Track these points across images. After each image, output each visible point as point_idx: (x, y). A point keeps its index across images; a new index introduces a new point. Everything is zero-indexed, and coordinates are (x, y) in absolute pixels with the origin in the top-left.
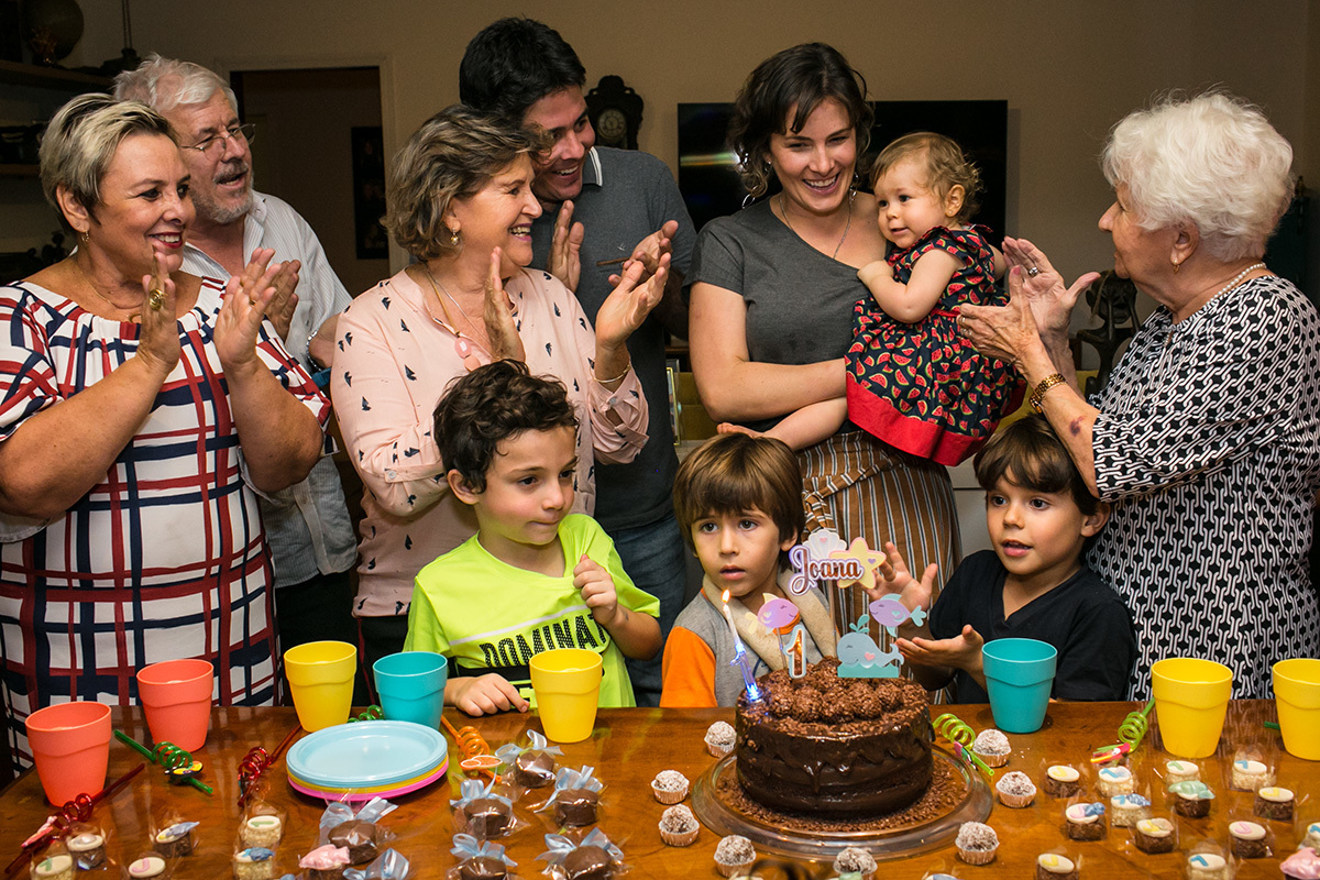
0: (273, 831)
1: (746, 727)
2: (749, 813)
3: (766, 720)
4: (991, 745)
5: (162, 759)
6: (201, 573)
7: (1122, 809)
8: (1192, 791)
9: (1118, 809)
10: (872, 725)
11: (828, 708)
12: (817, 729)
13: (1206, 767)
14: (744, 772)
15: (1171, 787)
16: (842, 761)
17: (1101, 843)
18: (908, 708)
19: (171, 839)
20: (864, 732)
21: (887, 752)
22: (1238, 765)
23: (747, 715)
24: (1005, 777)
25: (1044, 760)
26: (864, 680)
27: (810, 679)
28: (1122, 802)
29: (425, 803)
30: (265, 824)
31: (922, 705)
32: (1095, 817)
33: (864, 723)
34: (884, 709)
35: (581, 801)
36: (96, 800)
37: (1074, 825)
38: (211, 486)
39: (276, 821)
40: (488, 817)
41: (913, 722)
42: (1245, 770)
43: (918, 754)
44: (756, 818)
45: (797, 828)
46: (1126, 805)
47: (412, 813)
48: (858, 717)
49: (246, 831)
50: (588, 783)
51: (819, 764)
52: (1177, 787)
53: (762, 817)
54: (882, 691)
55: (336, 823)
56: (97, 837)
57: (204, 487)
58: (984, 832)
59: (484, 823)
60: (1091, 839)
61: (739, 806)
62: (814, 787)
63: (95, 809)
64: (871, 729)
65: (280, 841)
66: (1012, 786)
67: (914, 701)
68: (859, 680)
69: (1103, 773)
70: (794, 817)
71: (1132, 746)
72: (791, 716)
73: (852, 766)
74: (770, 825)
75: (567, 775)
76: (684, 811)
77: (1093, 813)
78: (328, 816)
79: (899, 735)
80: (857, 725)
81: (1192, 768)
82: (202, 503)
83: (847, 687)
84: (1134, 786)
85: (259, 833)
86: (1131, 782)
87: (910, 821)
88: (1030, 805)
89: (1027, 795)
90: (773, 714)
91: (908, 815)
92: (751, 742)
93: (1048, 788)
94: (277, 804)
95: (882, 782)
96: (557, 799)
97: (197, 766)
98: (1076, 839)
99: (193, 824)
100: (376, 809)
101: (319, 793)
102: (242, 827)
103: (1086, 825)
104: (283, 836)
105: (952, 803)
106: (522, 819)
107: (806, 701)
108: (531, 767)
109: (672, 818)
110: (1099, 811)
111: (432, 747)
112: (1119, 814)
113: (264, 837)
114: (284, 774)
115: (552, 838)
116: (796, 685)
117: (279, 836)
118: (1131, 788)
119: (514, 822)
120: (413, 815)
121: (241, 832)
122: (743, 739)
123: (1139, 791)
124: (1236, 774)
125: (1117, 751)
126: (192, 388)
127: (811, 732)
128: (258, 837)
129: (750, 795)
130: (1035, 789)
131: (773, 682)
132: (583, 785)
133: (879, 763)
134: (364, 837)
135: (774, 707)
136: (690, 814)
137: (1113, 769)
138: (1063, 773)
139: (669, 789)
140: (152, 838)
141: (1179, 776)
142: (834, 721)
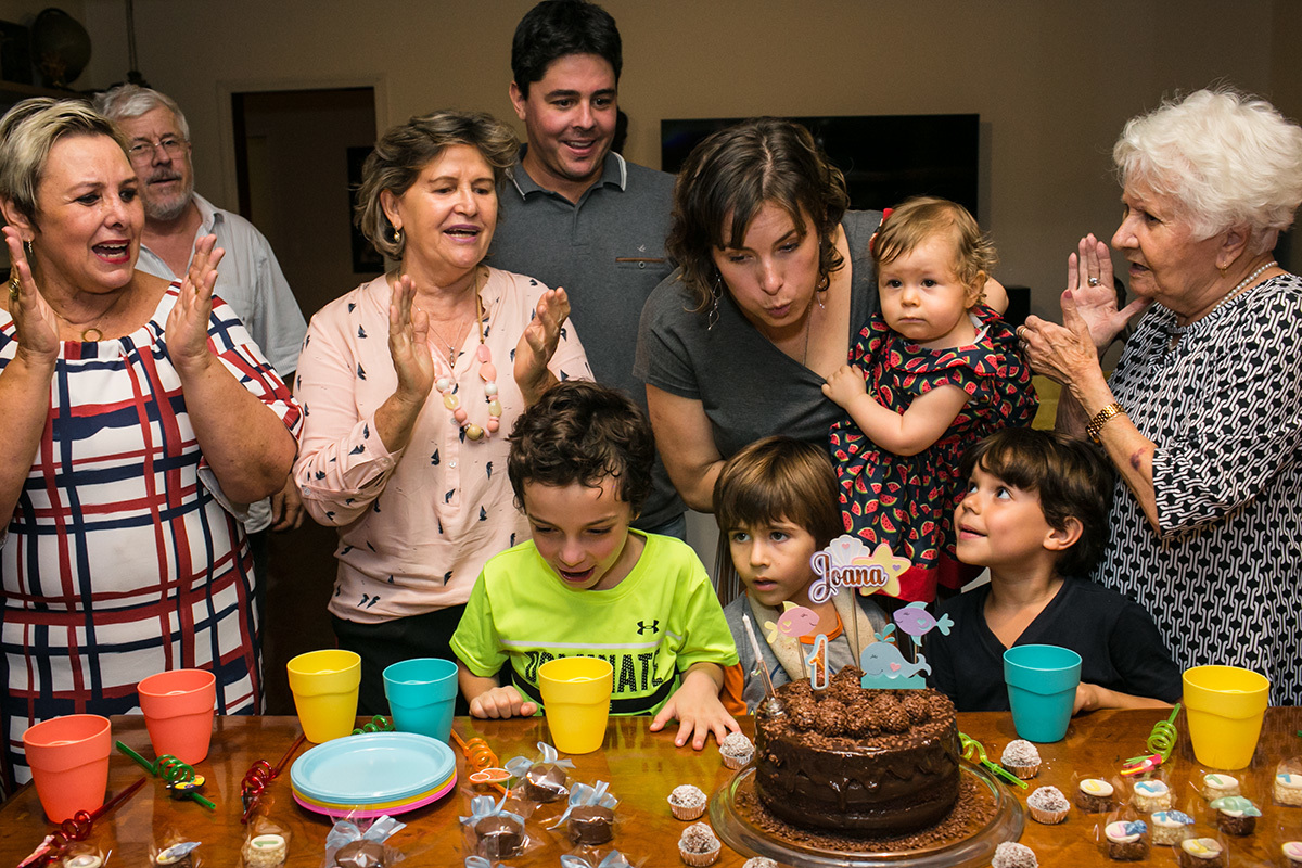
0: (277, 851)
1: (768, 741)
2: (771, 830)
3: (789, 734)
4: (1022, 756)
5: (163, 773)
6: (157, 596)
7: (1164, 827)
8: (1237, 808)
9: (1159, 827)
10: (900, 739)
11: (854, 721)
12: (843, 743)
13: (1246, 780)
14: (765, 787)
15: (1213, 803)
16: (870, 777)
17: (1143, 863)
18: (936, 721)
19: (172, 860)
20: (893, 747)
21: (917, 769)
22: (1280, 779)
23: (768, 729)
24: (1036, 791)
25: (1075, 773)
26: (889, 691)
27: (832, 690)
28: (1164, 820)
29: (433, 819)
30: (268, 843)
31: (951, 717)
32: (1136, 836)
33: (893, 736)
34: (912, 722)
35: (596, 818)
36: (96, 816)
37: (1114, 844)
38: (163, 507)
39: (280, 840)
40: (501, 835)
41: (942, 735)
42: (1289, 785)
43: (947, 769)
44: (778, 836)
45: (823, 847)
46: (1167, 822)
47: (420, 830)
48: (885, 730)
49: (249, 851)
50: (604, 798)
51: (846, 780)
52: (1220, 804)
53: (784, 835)
54: (909, 702)
55: (343, 843)
56: (95, 857)
57: (155, 509)
58: (1023, 853)
59: (496, 842)
60: (1133, 860)
61: (760, 823)
62: (840, 805)
63: (95, 826)
64: (900, 744)
65: (284, 862)
66: (1045, 802)
67: (941, 713)
68: (883, 691)
69: (1138, 787)
70: (819, 835)
71: (1164, 756)
72: (814, 729)
73: (880, 783)
74: (794, 843)
75: (581, 791)
76: (704, 829)
77: (1134, 832)
78: (334, 835)
79: (930, 751)
80: (885, 740)
81: (1230, 782)
82: (153, 526)
83: (871, 699)
84: (1172, 801)
85: (263, 854)
86: (1169, 797)
87: (939, 839)
88: (1063, 821)
89: (1061, 811)
90: (795, 727)
91: (937, 833)
92: (773, 756)
93: (1082, 803)
94: (280, 822)
95: (912, 798)
96: (571, 816)
97: (199, 780)
98: (1117, 859)
99: (195, 845)
100: (384, 828)
101: (324, 809)
102: (245, 847)
103: (1128, 845)
104: (287, 856)
105: (983, 820)
106: (535, 839)
107: (831, 715)
108: (542, 781)
109: (692, 837)
110: (1141, 830)
111: (440, 761)
112: (1161, 833)
113: (267, 857)
114: (288, 788)
115: (568, 860)
116: (818, 697)
117: (283, 856)
118: (1169, 803)
119: (526, 842)
120: (422, 833)
121: (244, 852)
122: (764, 753)
123: (1178, 805)
124: (1278, 788)
125: (1149, 763)
126: (138, 408)
127: (837, 746)
128: (261, 858)
129: (771, 811)
130: (1068, 804)
131: (793, 693)
132: (598, 801)
133: (908, 780)
134: (371, 858)
135: (796, 720)
136: (711, 833)
137: (1149, 783)
138: (1096, 787)
139: (686, 805)
140: (152, 859)
141: (1218, 790)
142: (861, 734)
